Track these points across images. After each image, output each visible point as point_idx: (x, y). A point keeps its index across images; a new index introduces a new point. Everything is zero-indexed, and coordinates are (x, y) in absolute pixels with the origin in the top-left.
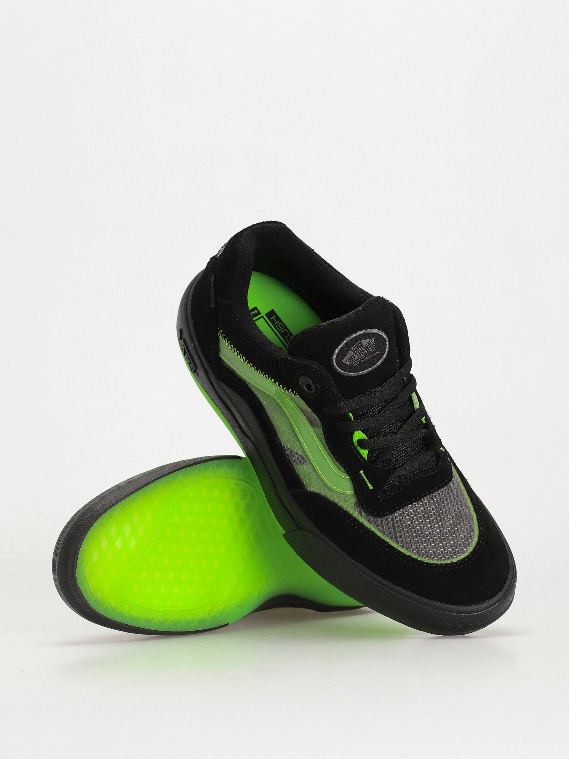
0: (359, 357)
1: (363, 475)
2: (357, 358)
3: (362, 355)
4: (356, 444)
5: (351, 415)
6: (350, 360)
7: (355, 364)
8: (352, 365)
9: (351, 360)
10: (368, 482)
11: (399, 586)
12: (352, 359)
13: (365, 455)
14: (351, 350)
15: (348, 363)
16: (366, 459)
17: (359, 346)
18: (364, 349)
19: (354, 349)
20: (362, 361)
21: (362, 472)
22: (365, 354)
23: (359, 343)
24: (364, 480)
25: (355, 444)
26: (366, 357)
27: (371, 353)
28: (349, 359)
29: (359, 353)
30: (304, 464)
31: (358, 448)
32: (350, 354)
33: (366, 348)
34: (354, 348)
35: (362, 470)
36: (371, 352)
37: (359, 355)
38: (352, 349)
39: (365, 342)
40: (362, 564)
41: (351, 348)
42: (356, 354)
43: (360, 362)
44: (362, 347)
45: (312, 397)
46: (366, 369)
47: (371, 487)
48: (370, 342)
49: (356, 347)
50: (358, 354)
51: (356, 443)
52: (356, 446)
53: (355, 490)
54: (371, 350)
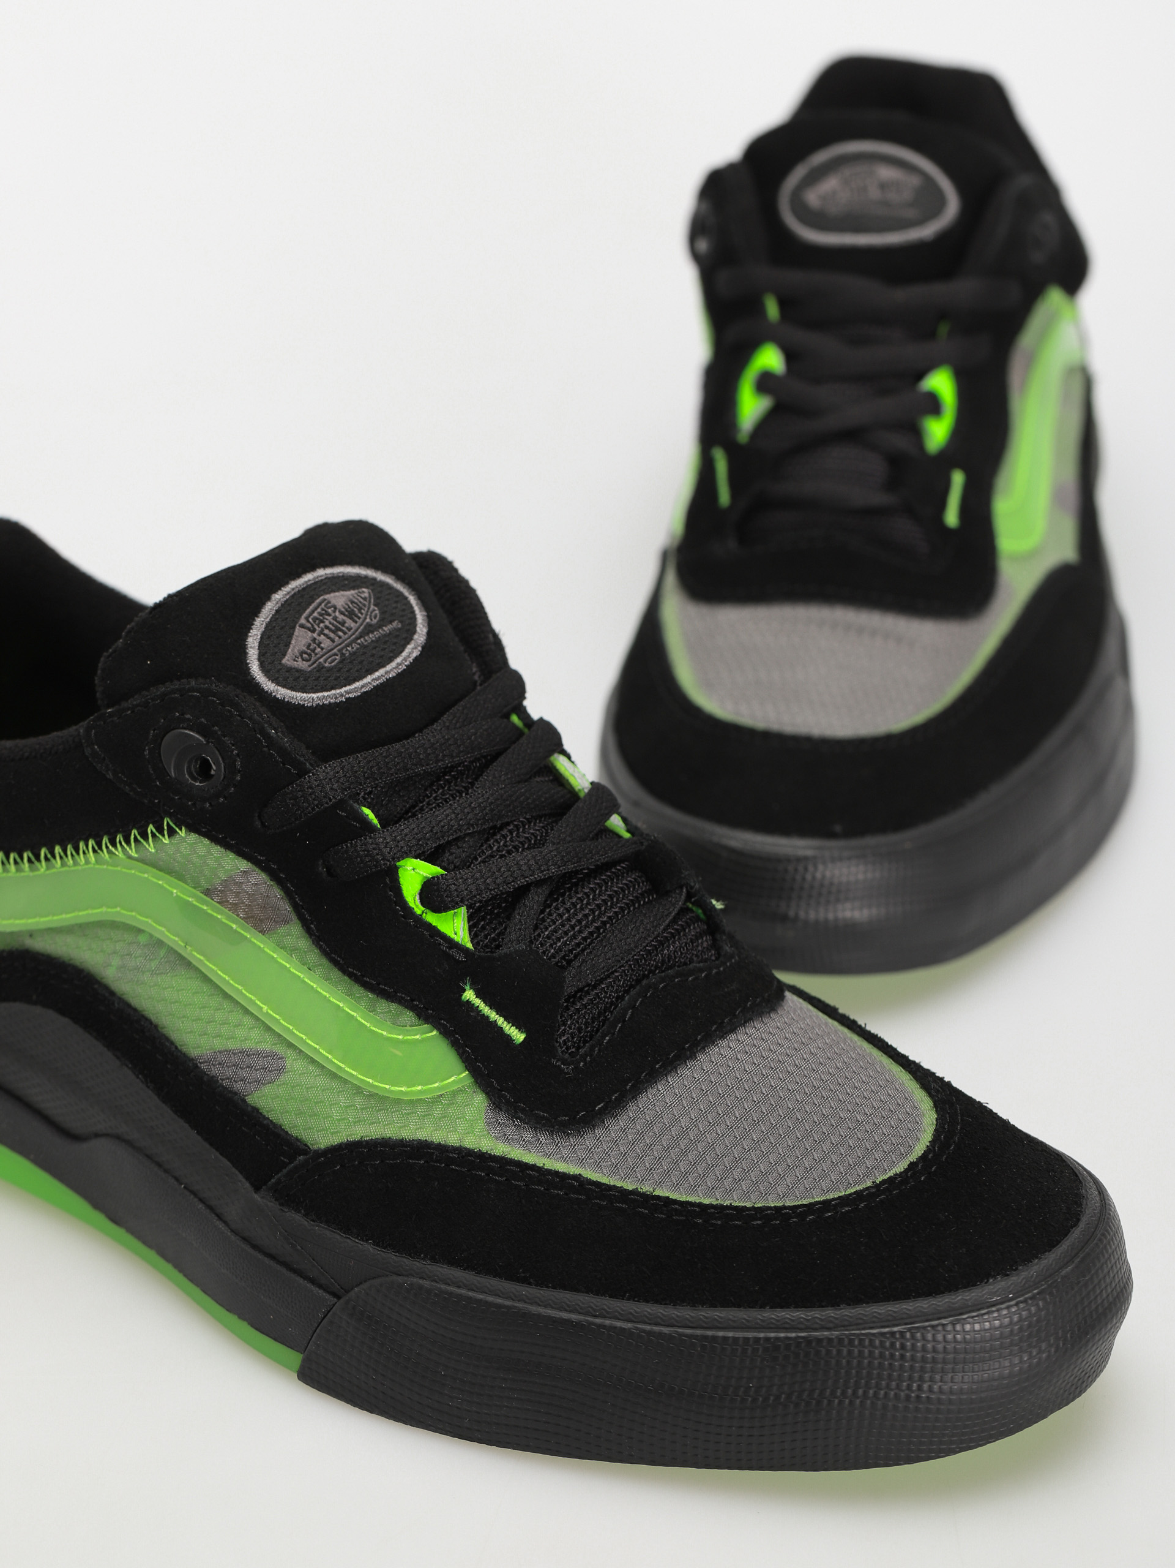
0: (333, 641)
1: (477, 1002)
2: (326, 643)
3: (340, 633)
4: (418, 909)
5: (367, 811)
6: (306, 653)
7: (327, 665)
8: (320, 668)
9: (310, 655)
10: (501, 1021)
11: (725, 1304)
12: (313, 650)
13: (459, 933)
14: (302, 626)
15: (302, 665)
16: (469, 945)
17: (323, 610)
18: (341, 617)
19: (308, 621)
20: (347, 650)
21: (469, 995)
22: (349, 629)
23: (320, 604)
24: (488, 1017)
25: (416, 910)
26: (357, 638)
27: (369, 629)
28: (302, 653)
29: (330, 630)
30: (280, 1070)
31: (431, 918)
32: (300, 639)
33: (351, 614)
34: (307, 619)
35: (467, 987)
36: (369, 625)
37: (332, 635)
38: (303, 621)
39: (339, 599)
40: (577, 1290)
41: (299, 618)
42: (321, 633)
43: (343, 654)
44: (334, 612)
45: (221, 800)
46: (371, 671)
47: (518, 1036)
48: (358, 599)
49: (315, 614)
50: (326, 631)
51: (417, 906)
52: (421, 915)
53: (470, 1063)
54: (368, 620)
